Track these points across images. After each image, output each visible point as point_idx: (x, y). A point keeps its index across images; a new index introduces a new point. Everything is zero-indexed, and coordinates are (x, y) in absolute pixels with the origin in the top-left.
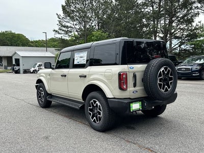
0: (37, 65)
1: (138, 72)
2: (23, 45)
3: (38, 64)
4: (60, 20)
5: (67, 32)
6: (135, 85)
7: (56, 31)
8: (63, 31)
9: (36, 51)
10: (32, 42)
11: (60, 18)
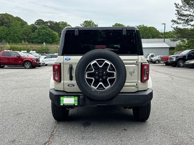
0: (149, 56)
1: (74, 64)
2: (153, 37)
3: (151, 54)
4: (178, 9)
5: (187, 21)
6: (71, 79)
7: (175, 21)
8: (183, 20)
9: (151, 42)
10: (162, 34)
11: (178, 8)
